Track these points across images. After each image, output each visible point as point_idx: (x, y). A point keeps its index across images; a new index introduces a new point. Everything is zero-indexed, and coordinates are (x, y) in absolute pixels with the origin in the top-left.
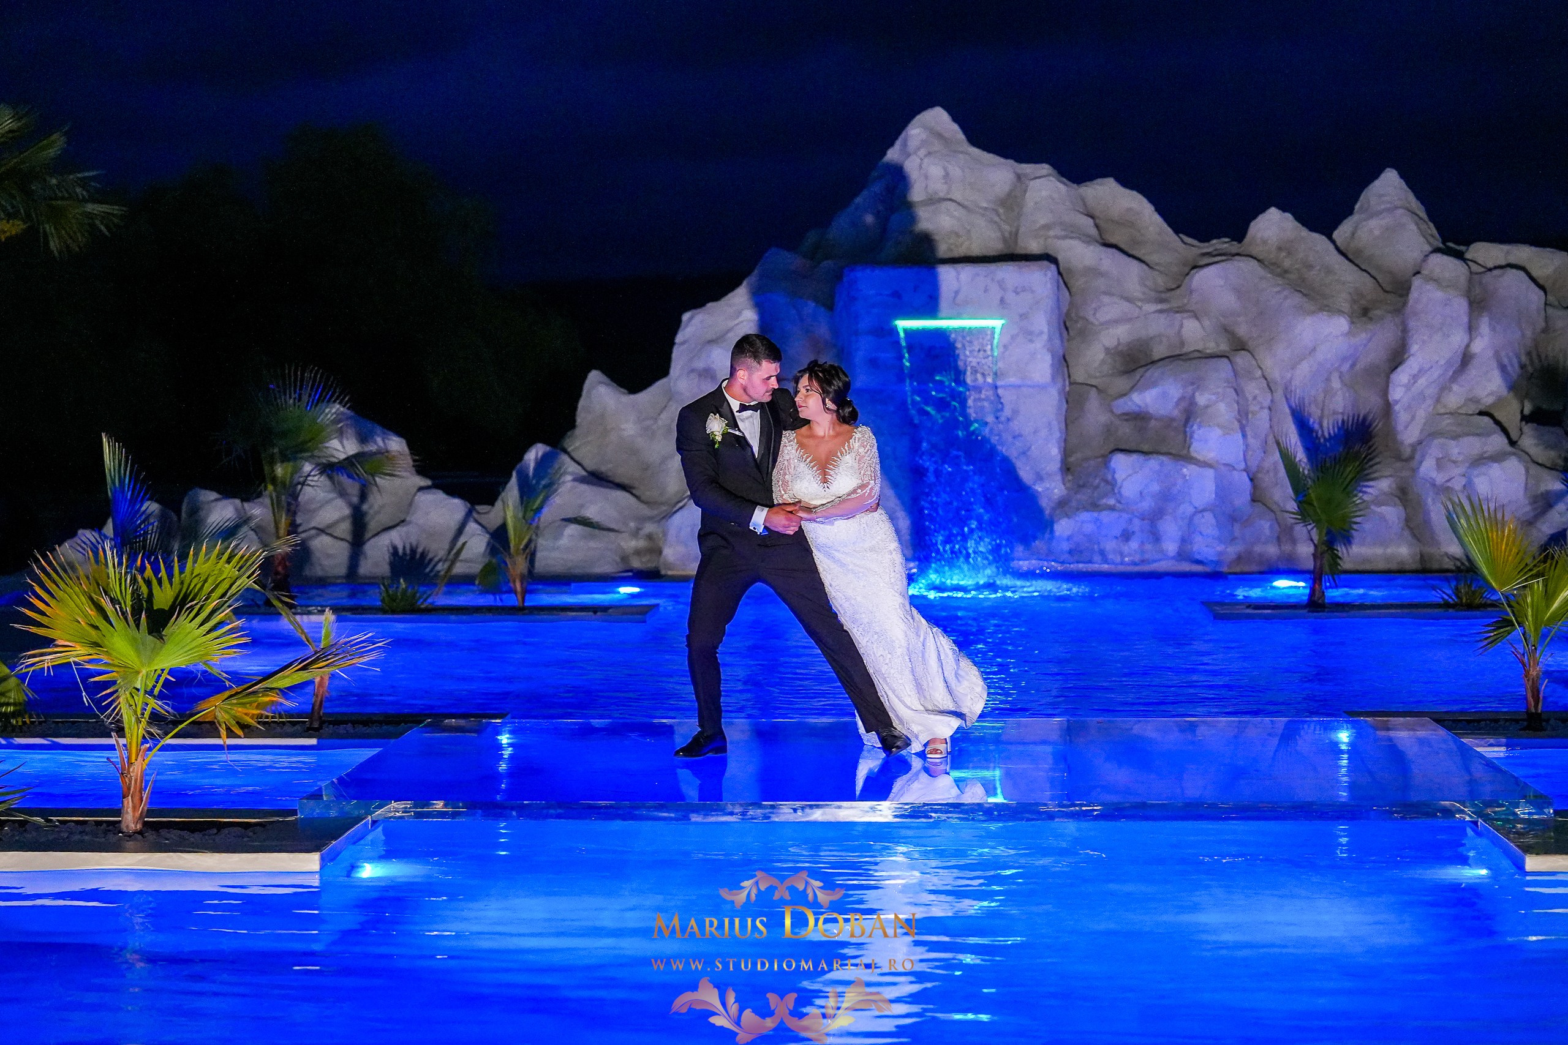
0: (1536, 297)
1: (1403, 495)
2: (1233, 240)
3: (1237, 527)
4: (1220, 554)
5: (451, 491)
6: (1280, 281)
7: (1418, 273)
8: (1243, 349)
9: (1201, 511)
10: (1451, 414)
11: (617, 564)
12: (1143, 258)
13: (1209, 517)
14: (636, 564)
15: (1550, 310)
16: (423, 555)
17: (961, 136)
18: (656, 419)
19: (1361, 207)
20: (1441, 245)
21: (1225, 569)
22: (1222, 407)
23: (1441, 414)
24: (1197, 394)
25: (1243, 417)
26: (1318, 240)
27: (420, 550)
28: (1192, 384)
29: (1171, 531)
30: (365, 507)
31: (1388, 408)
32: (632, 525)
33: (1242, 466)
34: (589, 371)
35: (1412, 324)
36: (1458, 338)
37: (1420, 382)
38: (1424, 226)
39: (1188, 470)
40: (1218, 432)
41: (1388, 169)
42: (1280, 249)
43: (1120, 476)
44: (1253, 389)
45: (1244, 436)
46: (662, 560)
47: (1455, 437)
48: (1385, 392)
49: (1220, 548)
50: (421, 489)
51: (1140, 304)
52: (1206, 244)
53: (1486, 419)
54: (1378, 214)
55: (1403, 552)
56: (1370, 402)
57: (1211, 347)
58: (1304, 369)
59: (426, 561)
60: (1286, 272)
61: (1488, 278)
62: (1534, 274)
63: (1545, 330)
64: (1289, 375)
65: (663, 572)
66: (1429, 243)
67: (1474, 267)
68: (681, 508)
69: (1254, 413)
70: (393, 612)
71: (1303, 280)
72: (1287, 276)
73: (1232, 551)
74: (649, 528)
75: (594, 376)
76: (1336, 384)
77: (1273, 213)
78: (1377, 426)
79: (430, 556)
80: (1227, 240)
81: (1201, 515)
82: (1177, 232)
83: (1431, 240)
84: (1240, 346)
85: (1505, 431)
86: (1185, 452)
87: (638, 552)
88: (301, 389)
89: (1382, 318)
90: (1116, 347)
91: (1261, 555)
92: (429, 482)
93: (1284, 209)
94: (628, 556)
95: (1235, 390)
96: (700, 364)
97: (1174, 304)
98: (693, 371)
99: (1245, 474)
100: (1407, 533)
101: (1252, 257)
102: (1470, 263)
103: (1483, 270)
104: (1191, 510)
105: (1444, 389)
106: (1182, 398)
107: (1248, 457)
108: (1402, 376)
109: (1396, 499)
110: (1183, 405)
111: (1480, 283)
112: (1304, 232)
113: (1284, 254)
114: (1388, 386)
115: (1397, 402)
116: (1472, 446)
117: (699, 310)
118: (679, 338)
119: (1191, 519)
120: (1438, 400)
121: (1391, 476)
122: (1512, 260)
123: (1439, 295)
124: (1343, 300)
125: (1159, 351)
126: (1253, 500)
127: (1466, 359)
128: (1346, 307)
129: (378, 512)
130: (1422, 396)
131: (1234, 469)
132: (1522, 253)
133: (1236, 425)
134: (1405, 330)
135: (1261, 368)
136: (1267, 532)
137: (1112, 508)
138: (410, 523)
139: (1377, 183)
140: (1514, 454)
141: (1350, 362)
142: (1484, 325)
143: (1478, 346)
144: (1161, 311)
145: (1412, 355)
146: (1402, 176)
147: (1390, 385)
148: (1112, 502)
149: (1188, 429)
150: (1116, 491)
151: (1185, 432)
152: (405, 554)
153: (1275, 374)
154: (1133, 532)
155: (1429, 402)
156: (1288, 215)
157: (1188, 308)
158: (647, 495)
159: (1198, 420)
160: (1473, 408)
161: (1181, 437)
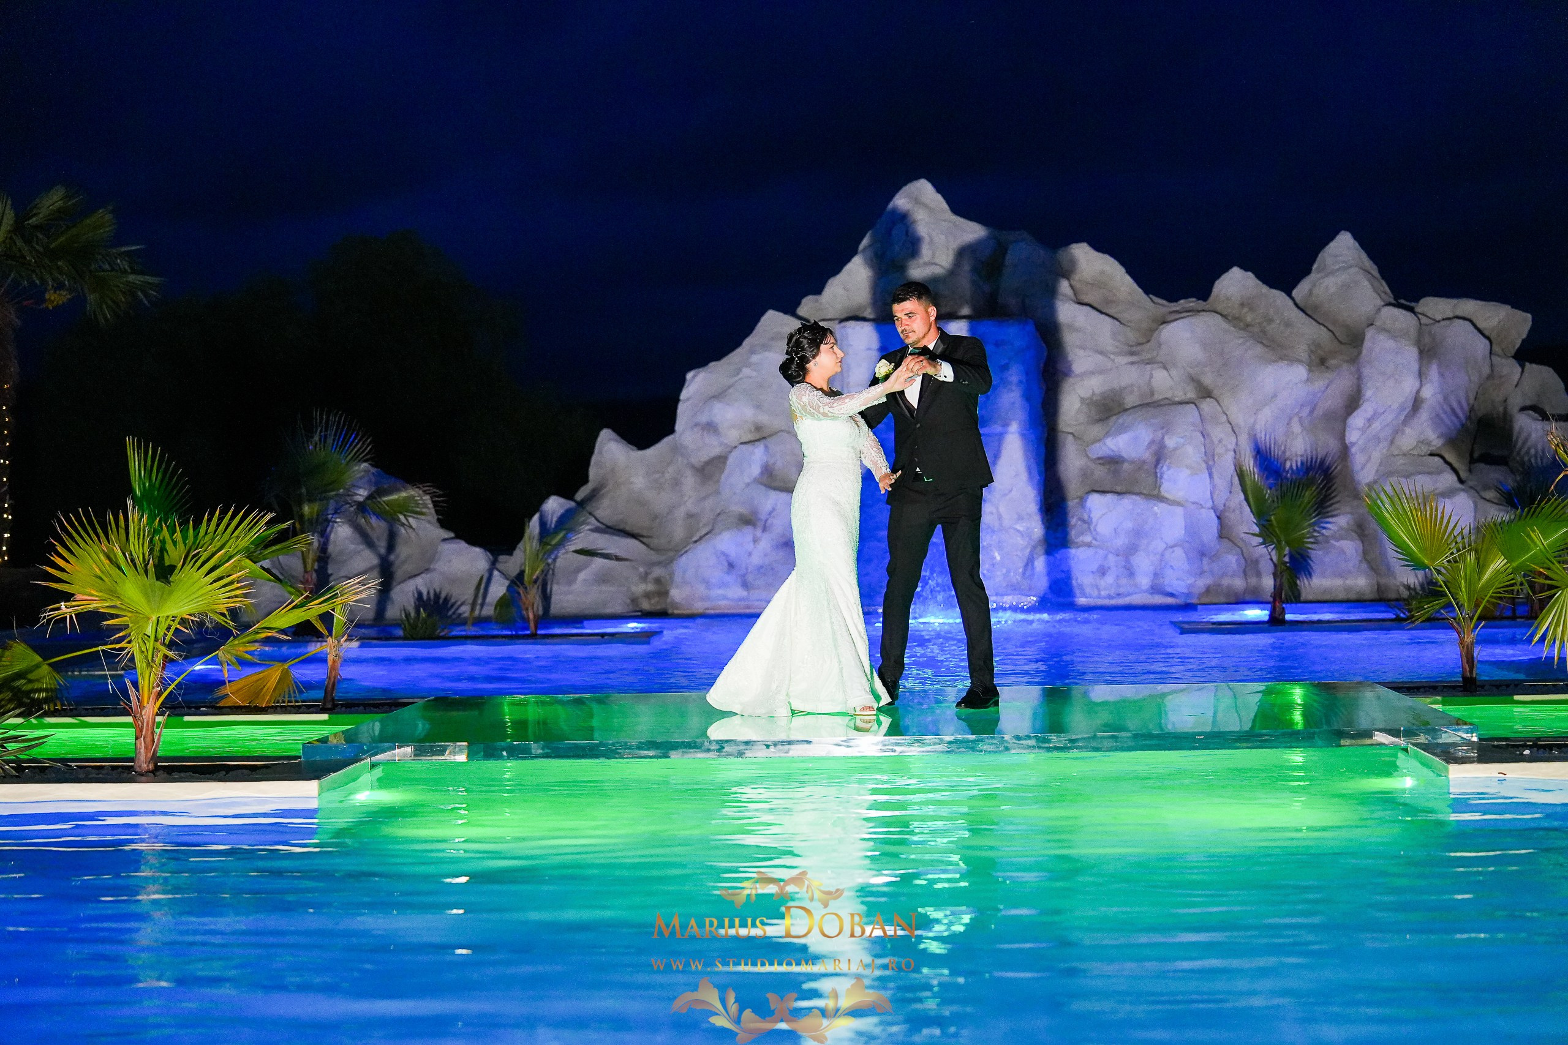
0: (1482, 345)
1: (1360, 530)
2: (1199, 299)
3: (1205, 561)
4: (1190, 586)
5: (472, 542)
6: (1242, 333)
7: (1372, 324)
8: (1211, 397)
9: (1172, 547)
10: (1405, 455)
11: (628, 605)
12: (1115, 316)
13: (1179, 552)
14: (646, 606)
15: (1495, 359)
16: (446, 600)
17: (945, 206)
18: (663, 473)
19: (1319, 267)
20: (1393, 301)
21: (1195, 601)
22: (1190, 449)
23: (1394, 456)
24: (1166, 437)
25: (1210, 460)
26: (1278, 296)
27: (443, 595)
28: (1162, 428)
29: (1144, 564)
30: (392, 557)
31: (1345, 451)
32: (641, 570)
33: (1210, 504)
34: (601, 429)
35: (1366, 371)
36: (1409, 384)
37: (1374, 426)
38: (1376, 284)
39: (1159, 508)
40: (1187, 472)
41: (1343, 232)
42: (1242, 305)
43: (1095, 515)
44: (1218, 432)
45: (1211, 475)
46: (669, 600)
47: (1407, 476)
48: (1342, 437)
49: (1190, 581)
50: (444, 540)
51: (1112, 357)
52: (1175, 304)
53: (1437, 459)
54: (1332, 273)
55: (1361, 583)
56: (1328, 445)
57: (1179, 396)
58: (1266, 415)
59: (449, 605)
60: (1248, 326)
61: (1436, 328)
62: (1480, 325)
63: (1490, 377)
64: (1252, 420)
65: (670, 611)
66: (1382, 300)
67: (1424, 320)
68: (686, 552)
69: (1220, 456)
70: (414, 639)
71: (1264, 332)
72: (1250, 329)
73: (1201, 583)
74: (657, 572)
75: (606, 434)
76: (1296, 428)
77: (1236, 273)
78: (1336, 468)
79: (453, 601)
80: (1194, 299)
81: (1171, 550)
82: (1147, 292)
83: (1383, 295)
84: (1206, 393)
85: (1455, 470)
86: (1155, 492)
87: (648, 595)
88: (326, 430)
89: (1338, 367)
90: (1091, 398)
91: (1229, 587)
92: (452, 535)
93: (1245, 268)
94: (637, 598)
95: (1202, 433)
96: (703, 418)
97: (1147, 356)
98: (696, 425)
99: (1212, 512)
100: (1364, 566)
101: (1216, 312)
102: (1420, 316)
103: (1431, 322)
104: (1161, 546)
105: (1397, 432)
106: (1153, 442)
107: (1215, 496)
108: (1357, 420)
109: (1354, 534)
110: (1154, 447)
111: (1430, 333)
112: (1265, 289)
113: (1245, 310)
114: (1344, 431)
115: (1353, 444)
116: (1423, 483)
117: (700, 370)
118: (684, 395)
119: (1163, 555)
120: (1392, 442)
121: (1349, 513)
122: (1459, 313)
123: (1390, 344)
124: (1302, 351)
125: (1130, 400)
126: (1221, 536)
127: (1417, 403)
128: (1304, 356)
129: (404, 562)
130: (1377, 439)
131: (1202, 507)
132: (1469, 306)
133: (1204, 465)
134: (1360, 378)
135: (1226, 414)
136: (1234, 565)
137: (1089, 545)
138: (435, 570)
139: (1332, 244)
140: (1463, 490)
141: (1307, 410)
142: (1433, 371)
143: (1428, 392)
144: (1132, 363)
145: (1368, 400)
146: (1355, 237)
147: (1347, 429)
148: (1088, 539)
149: (1158, 471)
150: (1092, 528)
151: (1156, 473)
152: (429, 598)
153: (1239, 418)
154: (1109, 568)
155: (1384, 445)
156: (1250, 274)
157: (1159, 359)
158: (654, 542)
159: (1168, 461)
160: (1425, 449)
161: (1151, 479)
